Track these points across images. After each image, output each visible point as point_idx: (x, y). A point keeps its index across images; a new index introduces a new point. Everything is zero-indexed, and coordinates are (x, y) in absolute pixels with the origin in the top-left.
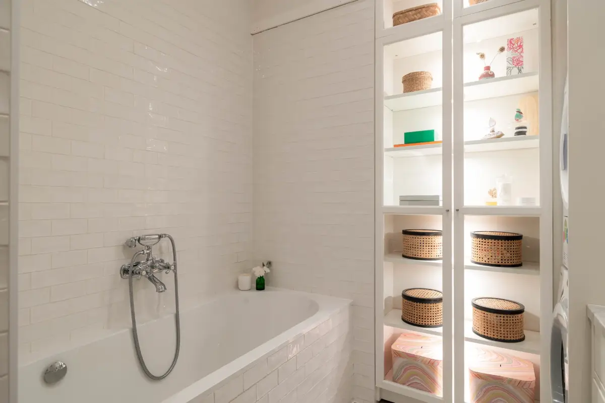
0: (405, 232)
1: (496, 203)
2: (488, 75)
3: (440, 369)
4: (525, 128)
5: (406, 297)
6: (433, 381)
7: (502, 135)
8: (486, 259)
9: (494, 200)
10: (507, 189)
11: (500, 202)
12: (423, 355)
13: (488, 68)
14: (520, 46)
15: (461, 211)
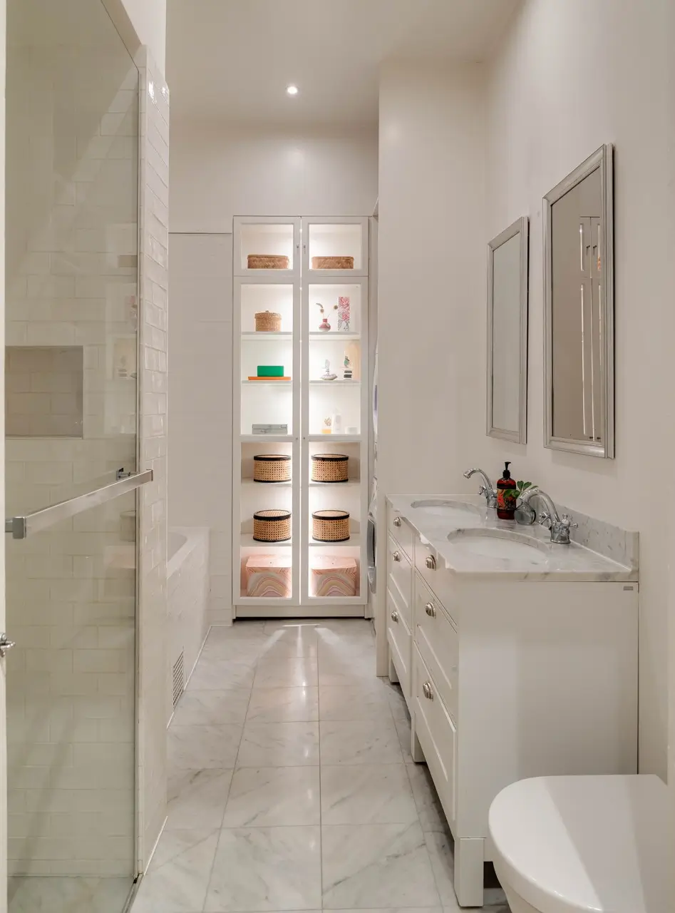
0: (256, 458)
1: (330, 431)
2: (326, 327)
3: (290, 575)
4: (351, 372)
5: (256, 517)
6: (284, 586)
7: (336, 377)
8: (324, 477)
9: (327, 428)
10: (338, 419)
11: (333, 431)
12: (274, 566)
13: (325, 320)
14: (348, 305)
15: (307, 439)
